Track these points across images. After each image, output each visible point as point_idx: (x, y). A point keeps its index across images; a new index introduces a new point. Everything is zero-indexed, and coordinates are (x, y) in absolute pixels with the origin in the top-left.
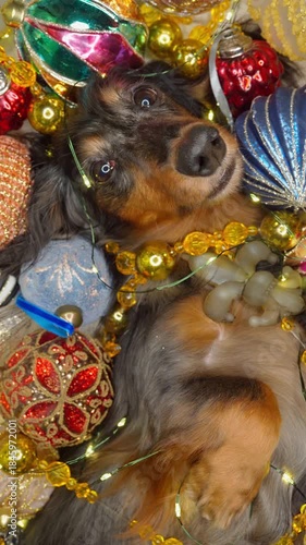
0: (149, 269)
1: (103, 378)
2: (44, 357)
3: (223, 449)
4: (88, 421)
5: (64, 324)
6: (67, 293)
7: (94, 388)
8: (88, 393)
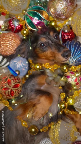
0: (36, 68)
1: (20, 87)
2: (10, 79)
3: (40, 104)
4: (15, 94)
5: (16, 73)
6: (18, 68)
7: (18, 88)
8: (16, 89)
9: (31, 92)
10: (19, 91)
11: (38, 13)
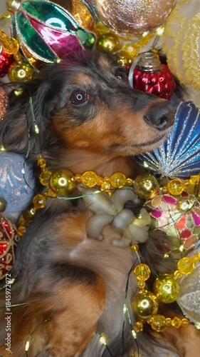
0: (57, 186)
1: (10, 251)
7: (2, 257)
9: (39, 267)
10: (6, 265)
11: (58, 8)
